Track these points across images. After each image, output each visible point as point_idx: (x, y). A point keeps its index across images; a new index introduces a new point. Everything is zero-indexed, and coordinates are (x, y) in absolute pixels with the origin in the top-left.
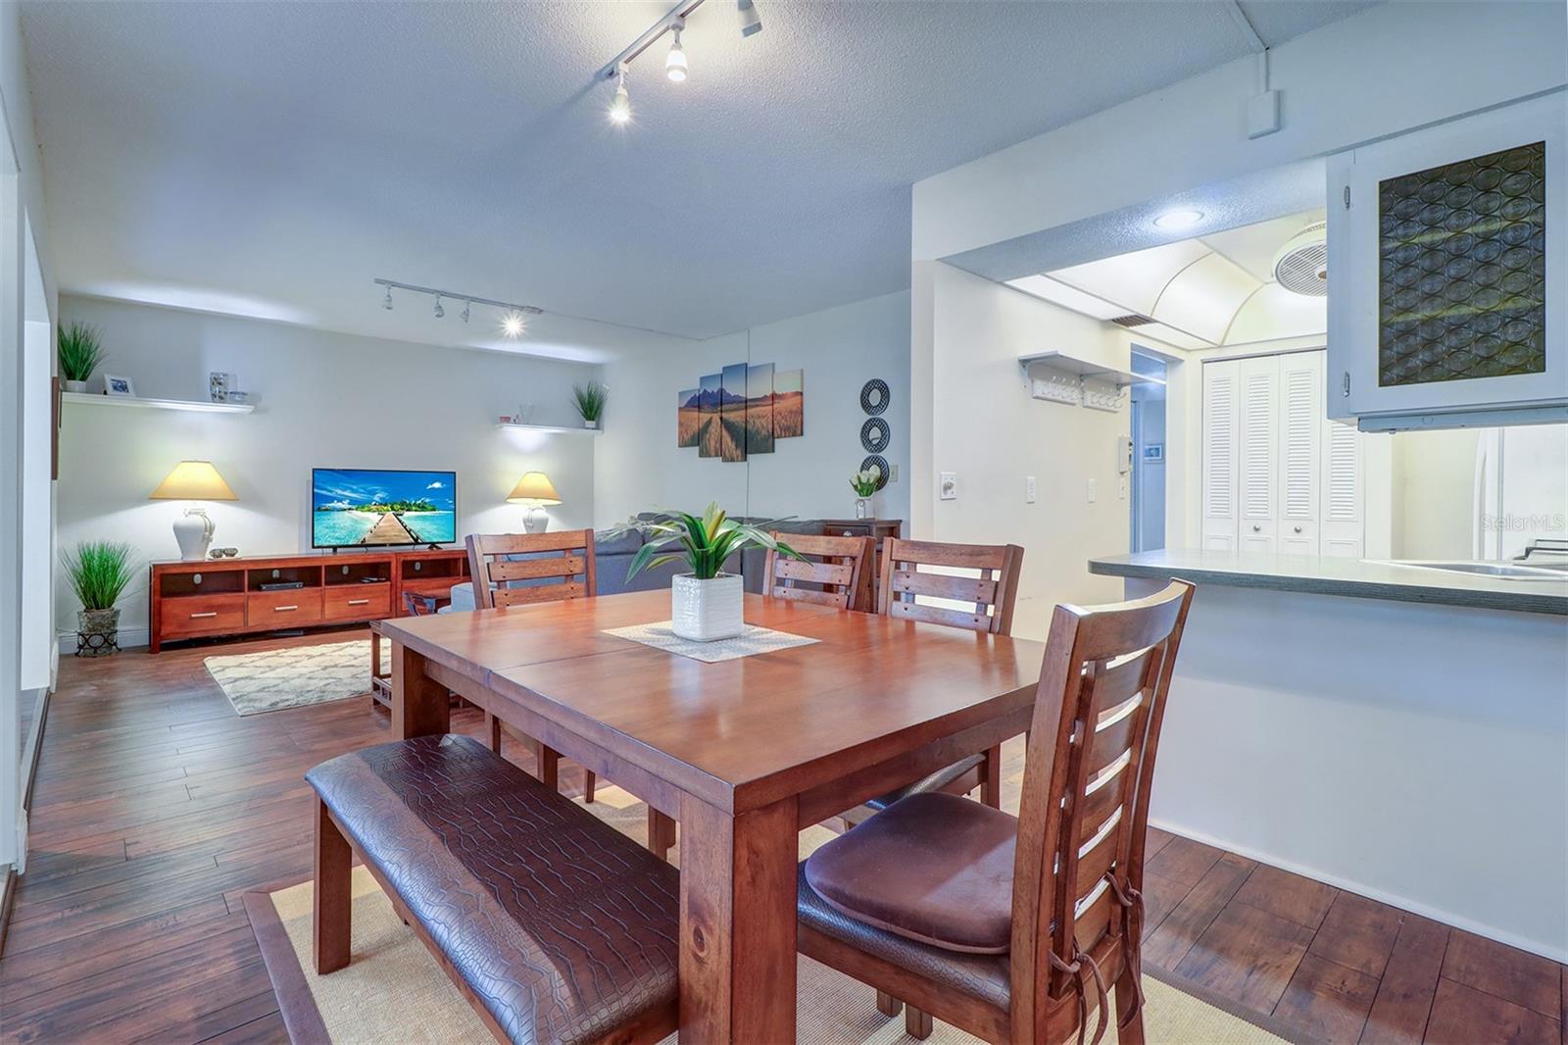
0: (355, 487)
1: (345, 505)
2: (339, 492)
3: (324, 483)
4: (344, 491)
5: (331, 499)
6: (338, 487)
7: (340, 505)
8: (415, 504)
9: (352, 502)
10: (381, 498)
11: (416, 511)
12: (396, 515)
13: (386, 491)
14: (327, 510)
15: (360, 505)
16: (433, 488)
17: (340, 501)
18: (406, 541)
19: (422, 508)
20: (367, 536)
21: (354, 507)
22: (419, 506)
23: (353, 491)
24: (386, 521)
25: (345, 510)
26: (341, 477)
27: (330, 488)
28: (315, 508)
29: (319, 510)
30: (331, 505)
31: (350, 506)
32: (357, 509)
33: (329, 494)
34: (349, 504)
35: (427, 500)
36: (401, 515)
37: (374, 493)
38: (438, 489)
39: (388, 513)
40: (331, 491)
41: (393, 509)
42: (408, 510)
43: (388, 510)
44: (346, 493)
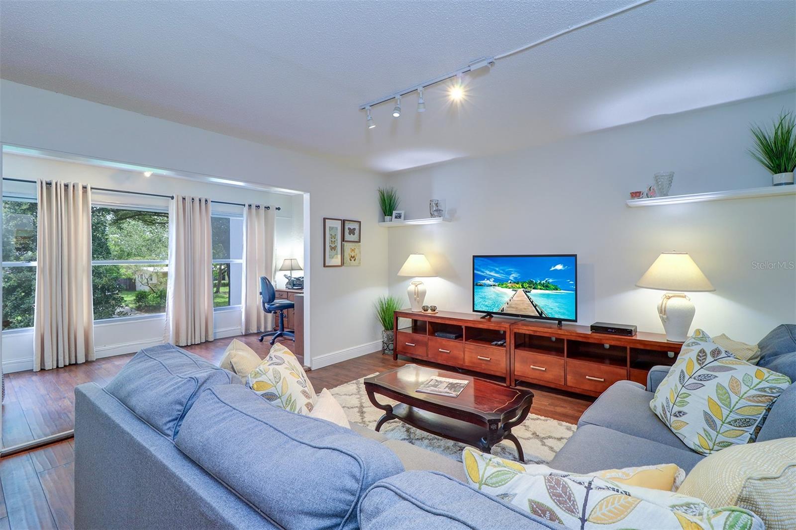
0: (497, 269)
1: (491, 282)
2: (488, 272)
3: (479, 266)
4: (490, 272)
5: (483, 278)
6: (487, 269)
7: (488, 282)
8: (540, 283)
9: (496, 280)
10: (515, 278)
11: (541, 289)
12: (526, 292)
13: (519, 273)
14: (481, 285)
15: (500, 282)
16: (556, 270)
17: (488, 279)
18: (532, 314)
19: (546, 287)
20: (505, 306)
21: (497, 284)
22: (543, 285)
23: (497, 272)
24: (518, 297)
25: (491, 286)
26: (489, 261)
27: (483, 270)
28: (475, 284)
29: (477, 285)
30: (483, 282)
31: (494, 283)
32: (498, 286)
33: (482, 274)
34: (494, 281)
35: (551, 281)
36: (529, 292)
37: (509, 274)
38: (560, 270)
39: (519, 290)
40: (483, 272)
41: (523, 287)
42: (533, 289)
43: (519, 288)
44: (492, 274)
